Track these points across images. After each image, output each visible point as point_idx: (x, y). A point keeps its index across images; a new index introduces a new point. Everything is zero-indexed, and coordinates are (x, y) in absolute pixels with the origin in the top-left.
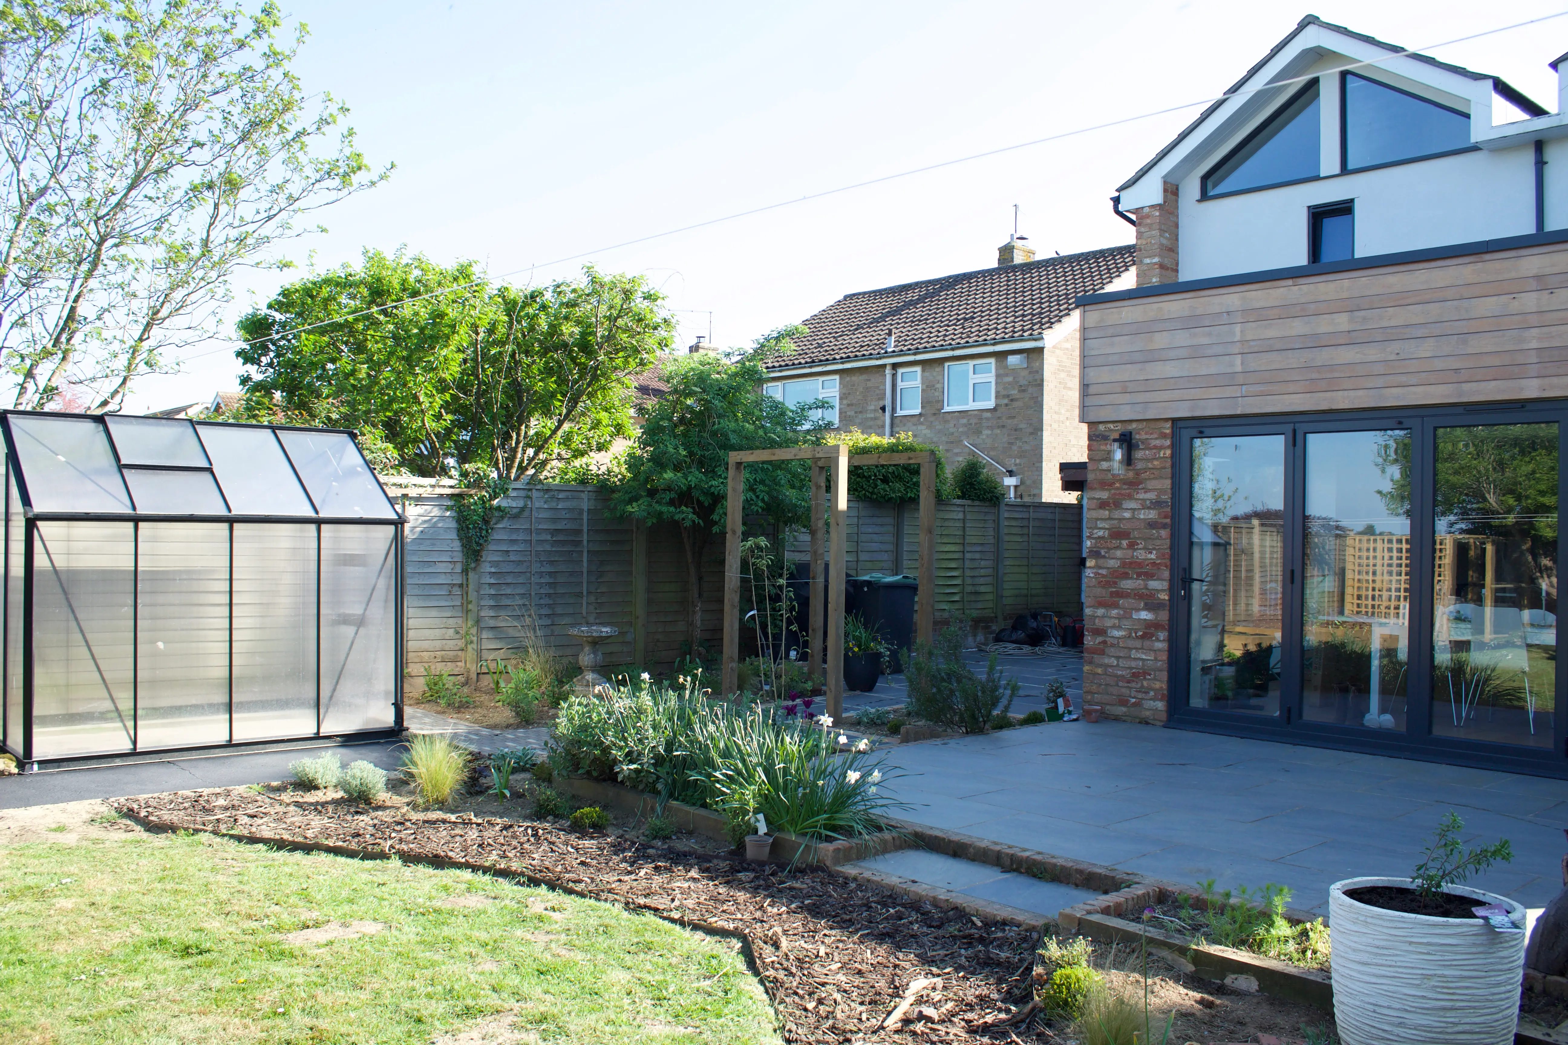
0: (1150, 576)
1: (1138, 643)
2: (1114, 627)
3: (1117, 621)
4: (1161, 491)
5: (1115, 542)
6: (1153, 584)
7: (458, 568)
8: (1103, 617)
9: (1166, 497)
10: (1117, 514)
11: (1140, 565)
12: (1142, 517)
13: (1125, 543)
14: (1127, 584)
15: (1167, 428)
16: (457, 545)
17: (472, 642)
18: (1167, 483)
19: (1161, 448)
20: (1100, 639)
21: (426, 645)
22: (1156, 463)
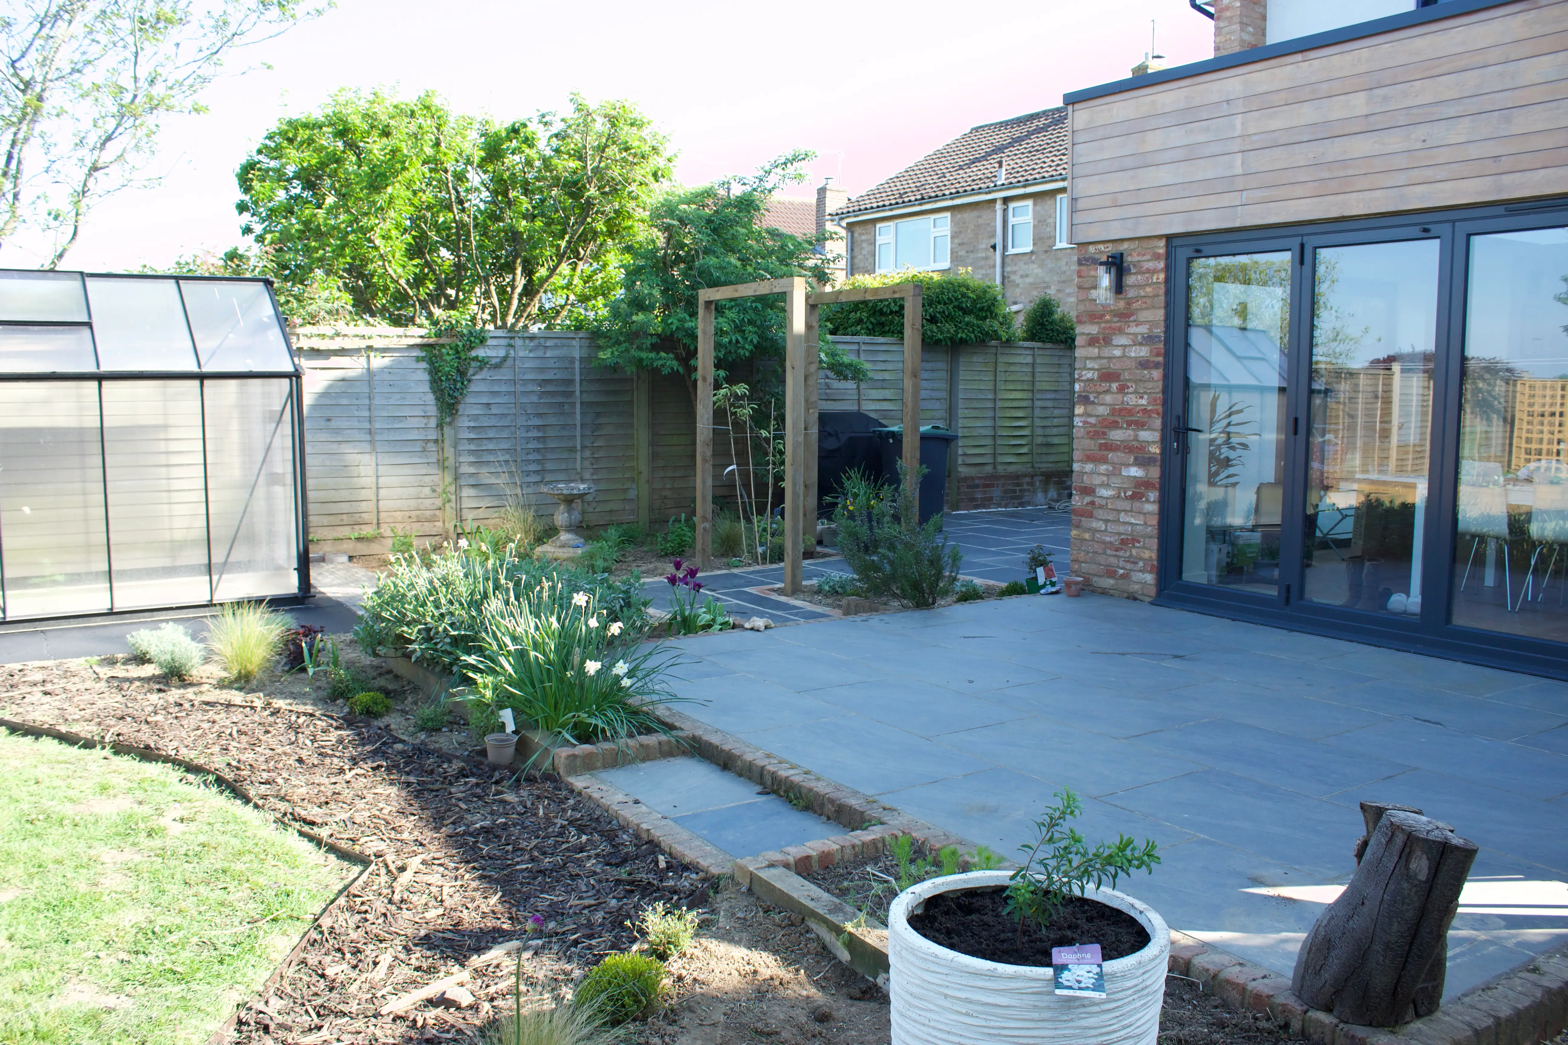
0: (1141, 425)
1: (1127, 505)
2: (1102, 485)
3: (1105, 479)
4: (1153, 324)
5: (1105, 385)
6: (1145, 435)
7: (433, 423)
8: (1092, 473)
9: (1159, 331)
10: (1106, 352)
11: (1130, 412)
12: (1133, 355)
13: (1115, 386)
14: (1117, 435)
15: (1161, 247)
16: (430, 398)
17: (449, 501)
18: (1160, 314)
19: (1154, 271)
20: (1088, 499)
21: (398, 504)
22: (1148, 289)
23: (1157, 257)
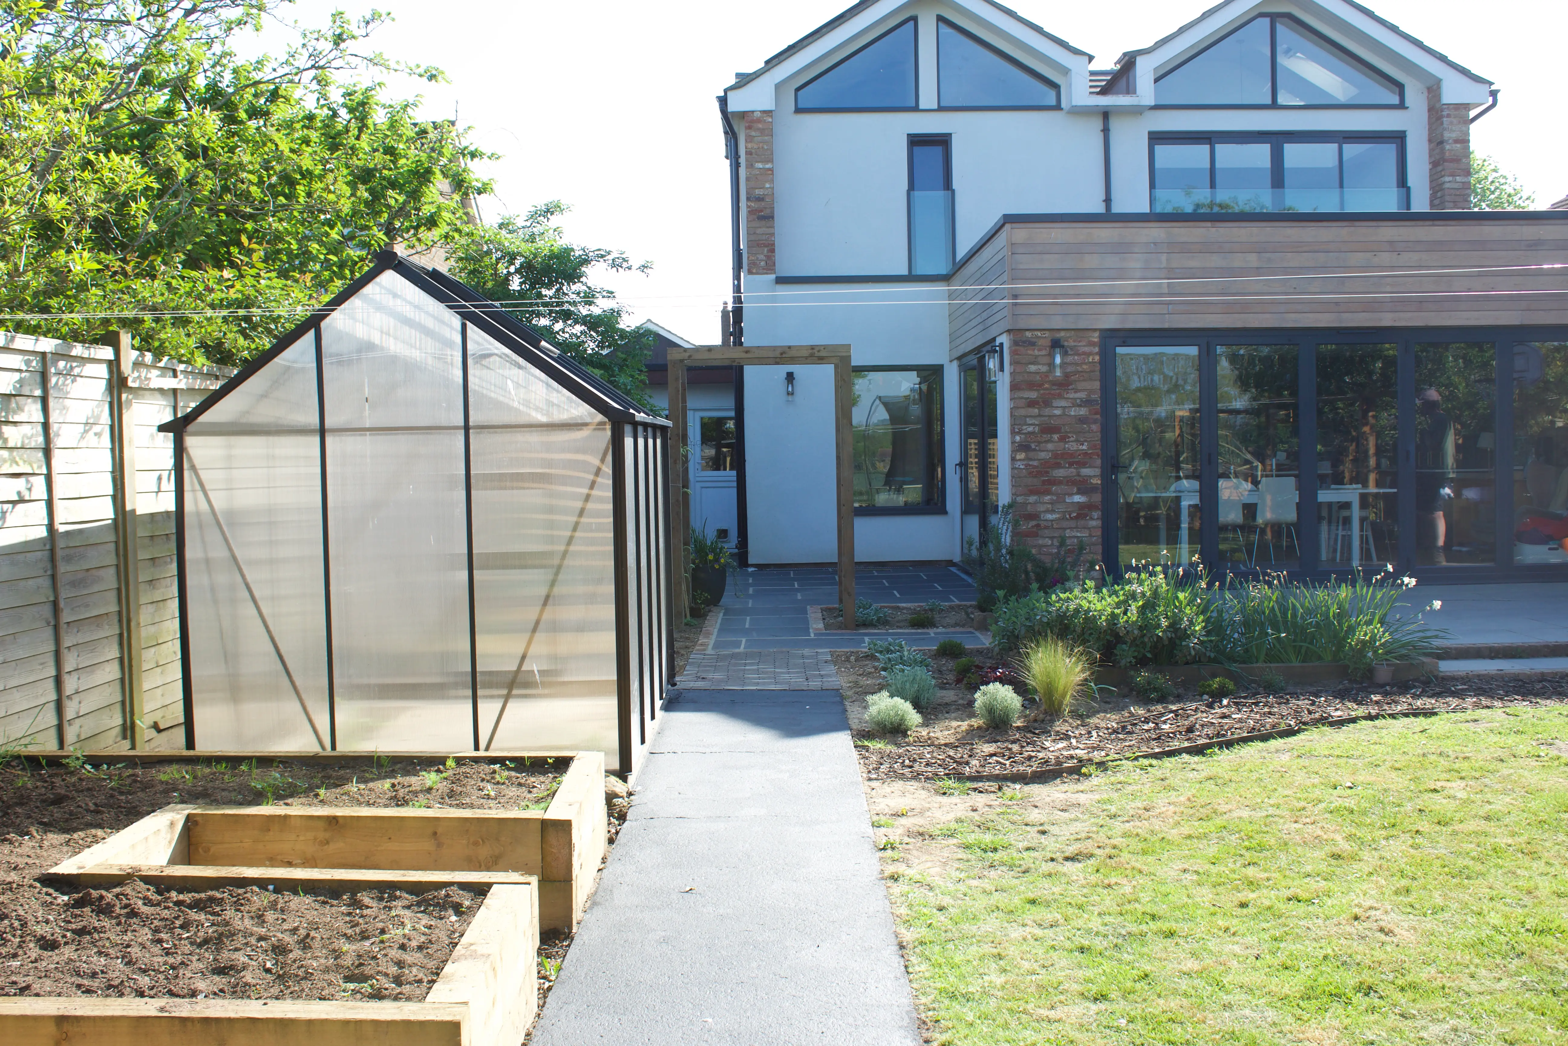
0: (1083, 465)
1: (1073, 524)
2: (1047, 511)
3: (1049, 506)
4: (1091, 392)
5: (1046, 437)
6: (1086, 471)
8: (1036, 503)
9: (1096, 396)
10: (1047, 411)
11: (1072, 455)
12: (1072, 413)
13: (1056, 437)
14: (1060, 473)
15: (1095, 337)
18: (1097, 385)
19: (1090, 354)
20: (1033, 523)
22: (1085, 367)
23: (1092, 344)
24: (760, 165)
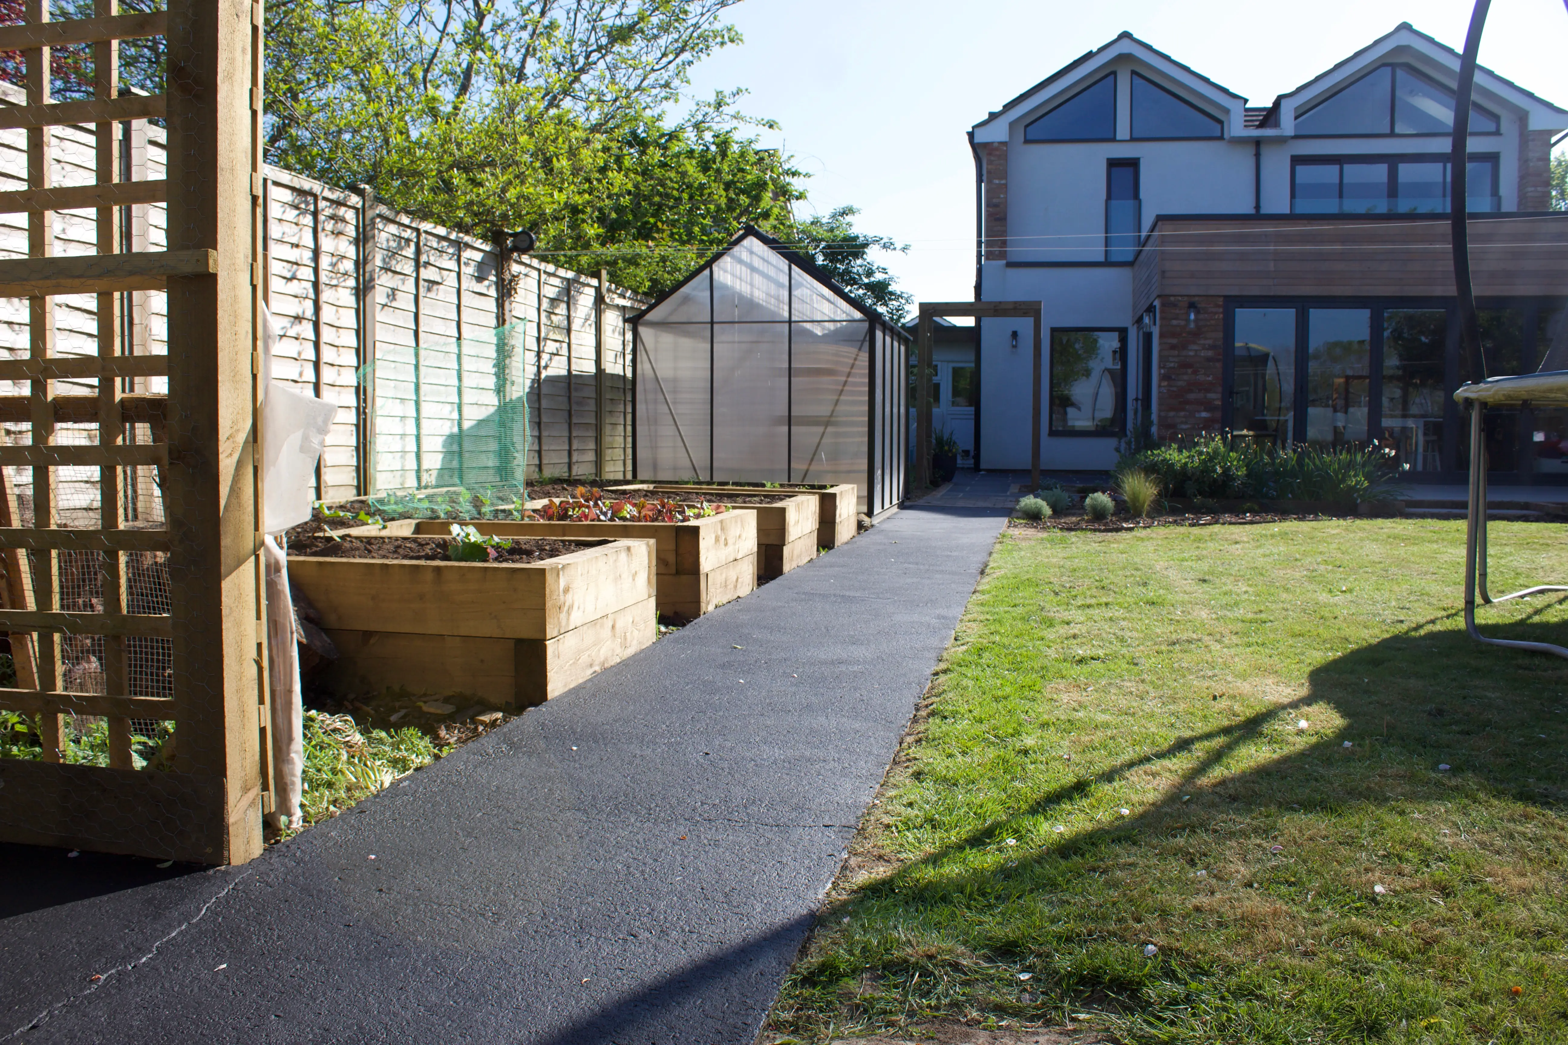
0: (1209, 391)
2: (1182, 423)
3: (1183, 419)
4: (1215, 339)
6: (1211, 396)
8: (1174, 417)
10: (1184, 353)
11: (1201, 384)
12: (1202, 355)
13: (1190, 371)
15: (1220, 301)
19: (1216, 313)
22: (1212, 322)
23: (1218, 306)
24: (997, 181)
